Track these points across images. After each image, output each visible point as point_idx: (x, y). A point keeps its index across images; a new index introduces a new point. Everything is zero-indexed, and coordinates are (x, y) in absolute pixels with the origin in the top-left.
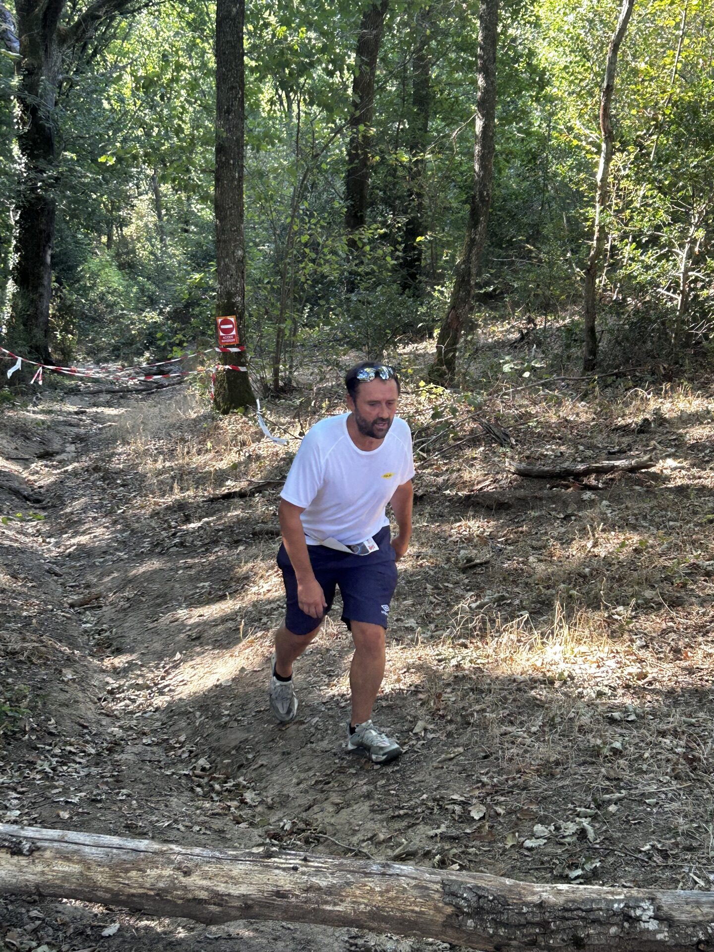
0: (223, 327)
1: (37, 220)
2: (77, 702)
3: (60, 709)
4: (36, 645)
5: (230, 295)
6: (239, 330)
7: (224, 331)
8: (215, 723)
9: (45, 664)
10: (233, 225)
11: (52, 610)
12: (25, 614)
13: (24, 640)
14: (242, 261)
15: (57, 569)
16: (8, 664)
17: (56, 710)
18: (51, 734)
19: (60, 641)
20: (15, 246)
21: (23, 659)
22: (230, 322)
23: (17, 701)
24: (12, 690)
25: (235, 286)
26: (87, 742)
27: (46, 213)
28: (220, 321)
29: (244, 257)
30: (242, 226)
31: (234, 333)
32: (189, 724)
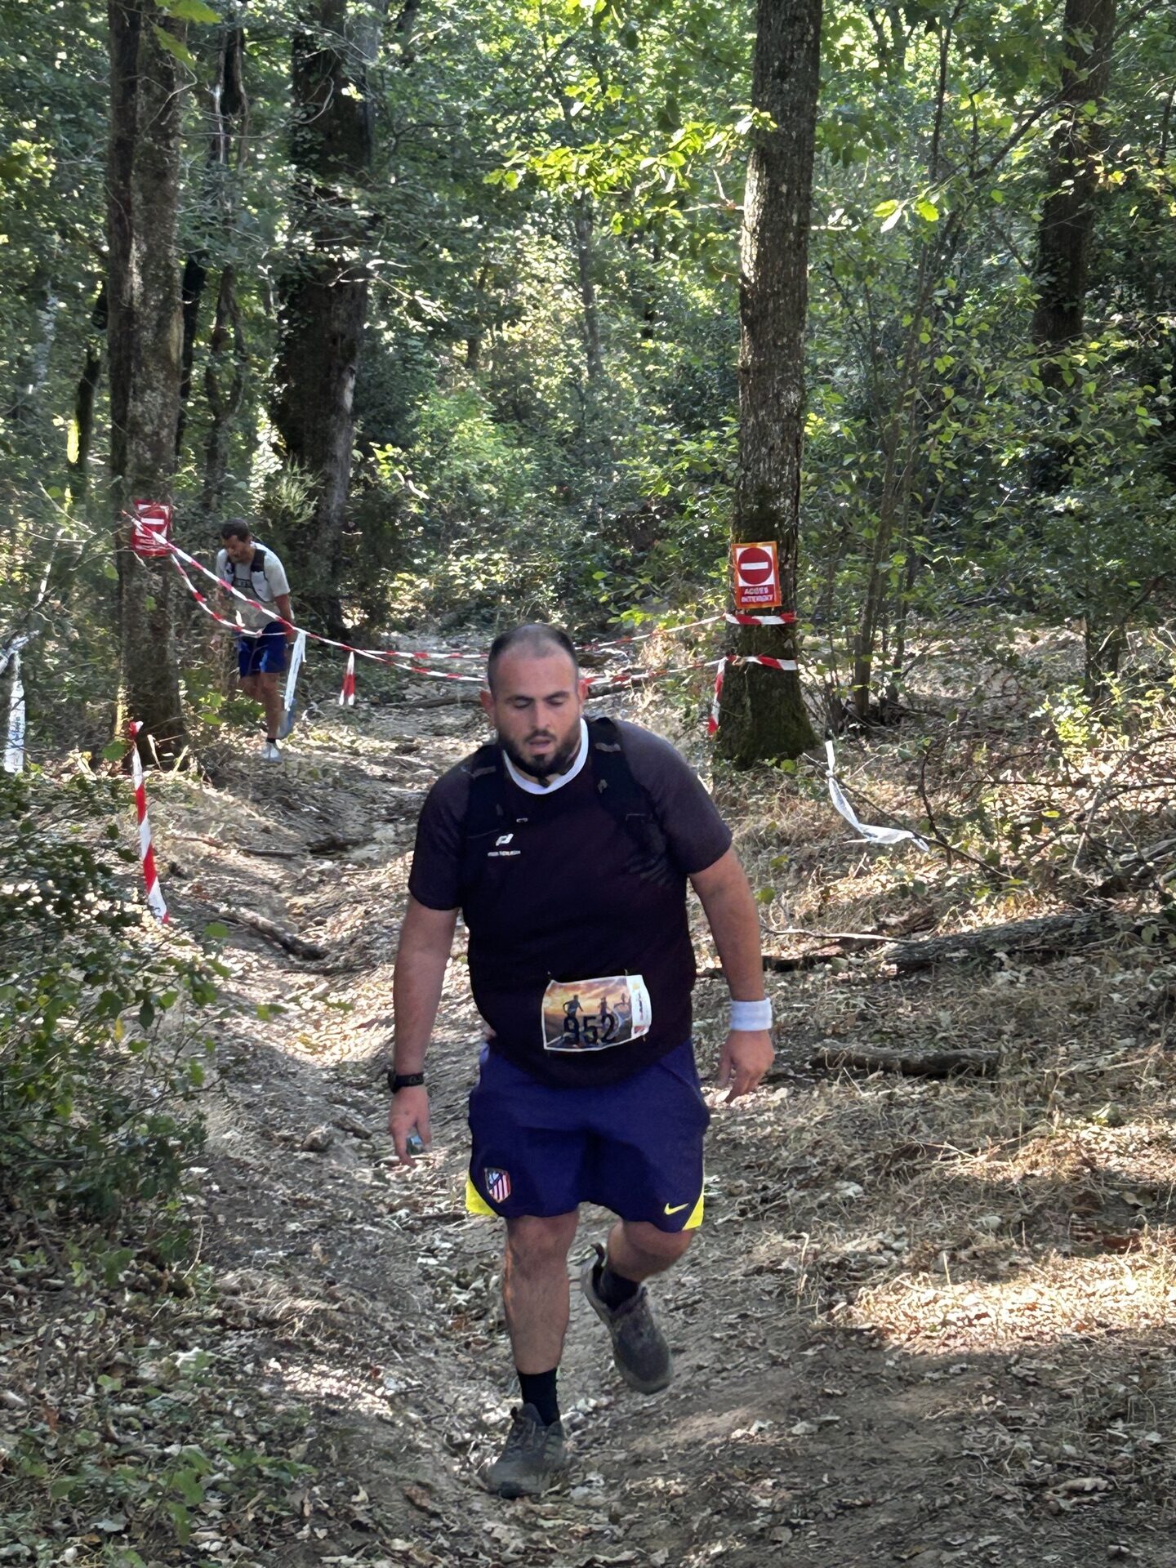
0: (746, 566)
1: (328, 309)
2: (418, 1449)
3: (377, 1465)
4: (322, 1306)
5: (765, 494)
6: (782, 575)
7: (747, 575)
8: (736, 1526)
9: (341, 1351)
10: (779, 334)
11: (352, 1220)
12: (292, 1226)
13: (295, 1291)
14: (797, 417)
15: (359, 1121)
16: (261, 1347)
17: (369, 1467)
18: (359, 1526)
19: (373, 1297)
20: (277, 368)
21: (292, 1336)
22: (762, 557)
23: (283, 1441)
24: (272, 1413)
25: (777, 472)
26: (439, 1551)
27: (348, 295)
28: (739, 551)
29: (802, 407)
30: (802, 335)
31: (771, 580)
32: (675, 1523)
